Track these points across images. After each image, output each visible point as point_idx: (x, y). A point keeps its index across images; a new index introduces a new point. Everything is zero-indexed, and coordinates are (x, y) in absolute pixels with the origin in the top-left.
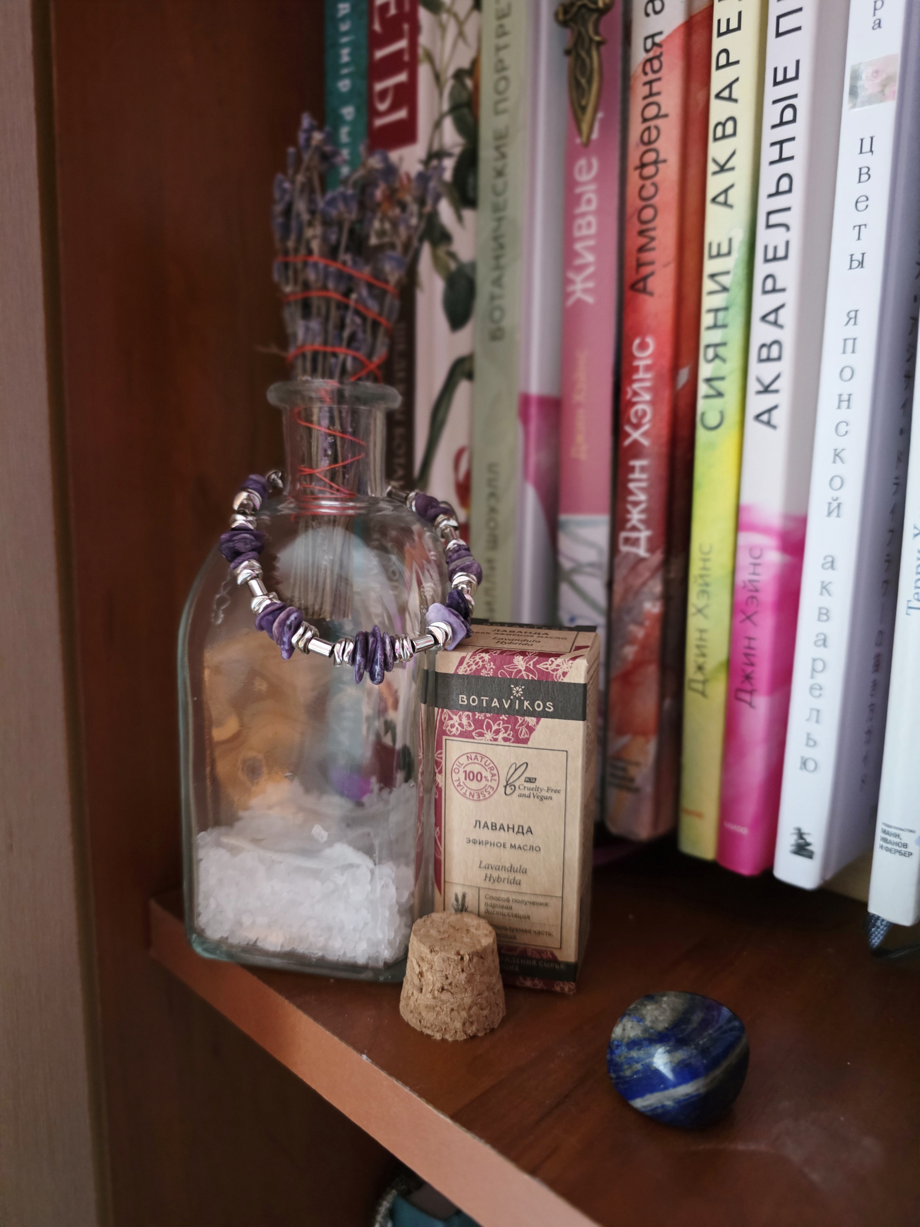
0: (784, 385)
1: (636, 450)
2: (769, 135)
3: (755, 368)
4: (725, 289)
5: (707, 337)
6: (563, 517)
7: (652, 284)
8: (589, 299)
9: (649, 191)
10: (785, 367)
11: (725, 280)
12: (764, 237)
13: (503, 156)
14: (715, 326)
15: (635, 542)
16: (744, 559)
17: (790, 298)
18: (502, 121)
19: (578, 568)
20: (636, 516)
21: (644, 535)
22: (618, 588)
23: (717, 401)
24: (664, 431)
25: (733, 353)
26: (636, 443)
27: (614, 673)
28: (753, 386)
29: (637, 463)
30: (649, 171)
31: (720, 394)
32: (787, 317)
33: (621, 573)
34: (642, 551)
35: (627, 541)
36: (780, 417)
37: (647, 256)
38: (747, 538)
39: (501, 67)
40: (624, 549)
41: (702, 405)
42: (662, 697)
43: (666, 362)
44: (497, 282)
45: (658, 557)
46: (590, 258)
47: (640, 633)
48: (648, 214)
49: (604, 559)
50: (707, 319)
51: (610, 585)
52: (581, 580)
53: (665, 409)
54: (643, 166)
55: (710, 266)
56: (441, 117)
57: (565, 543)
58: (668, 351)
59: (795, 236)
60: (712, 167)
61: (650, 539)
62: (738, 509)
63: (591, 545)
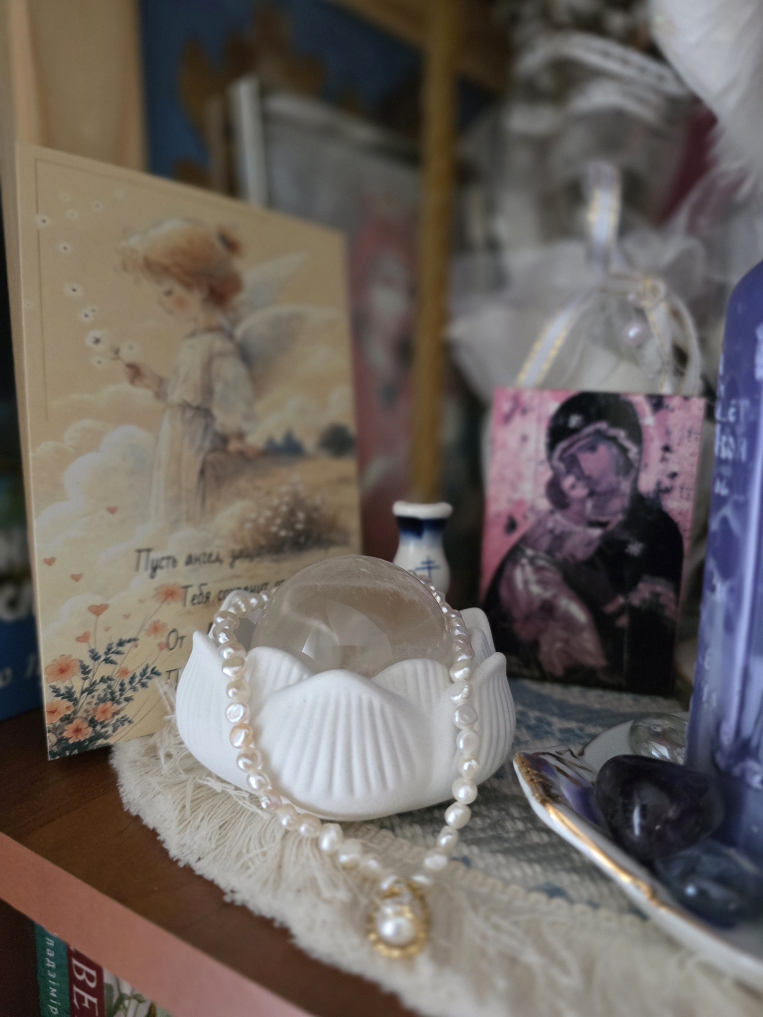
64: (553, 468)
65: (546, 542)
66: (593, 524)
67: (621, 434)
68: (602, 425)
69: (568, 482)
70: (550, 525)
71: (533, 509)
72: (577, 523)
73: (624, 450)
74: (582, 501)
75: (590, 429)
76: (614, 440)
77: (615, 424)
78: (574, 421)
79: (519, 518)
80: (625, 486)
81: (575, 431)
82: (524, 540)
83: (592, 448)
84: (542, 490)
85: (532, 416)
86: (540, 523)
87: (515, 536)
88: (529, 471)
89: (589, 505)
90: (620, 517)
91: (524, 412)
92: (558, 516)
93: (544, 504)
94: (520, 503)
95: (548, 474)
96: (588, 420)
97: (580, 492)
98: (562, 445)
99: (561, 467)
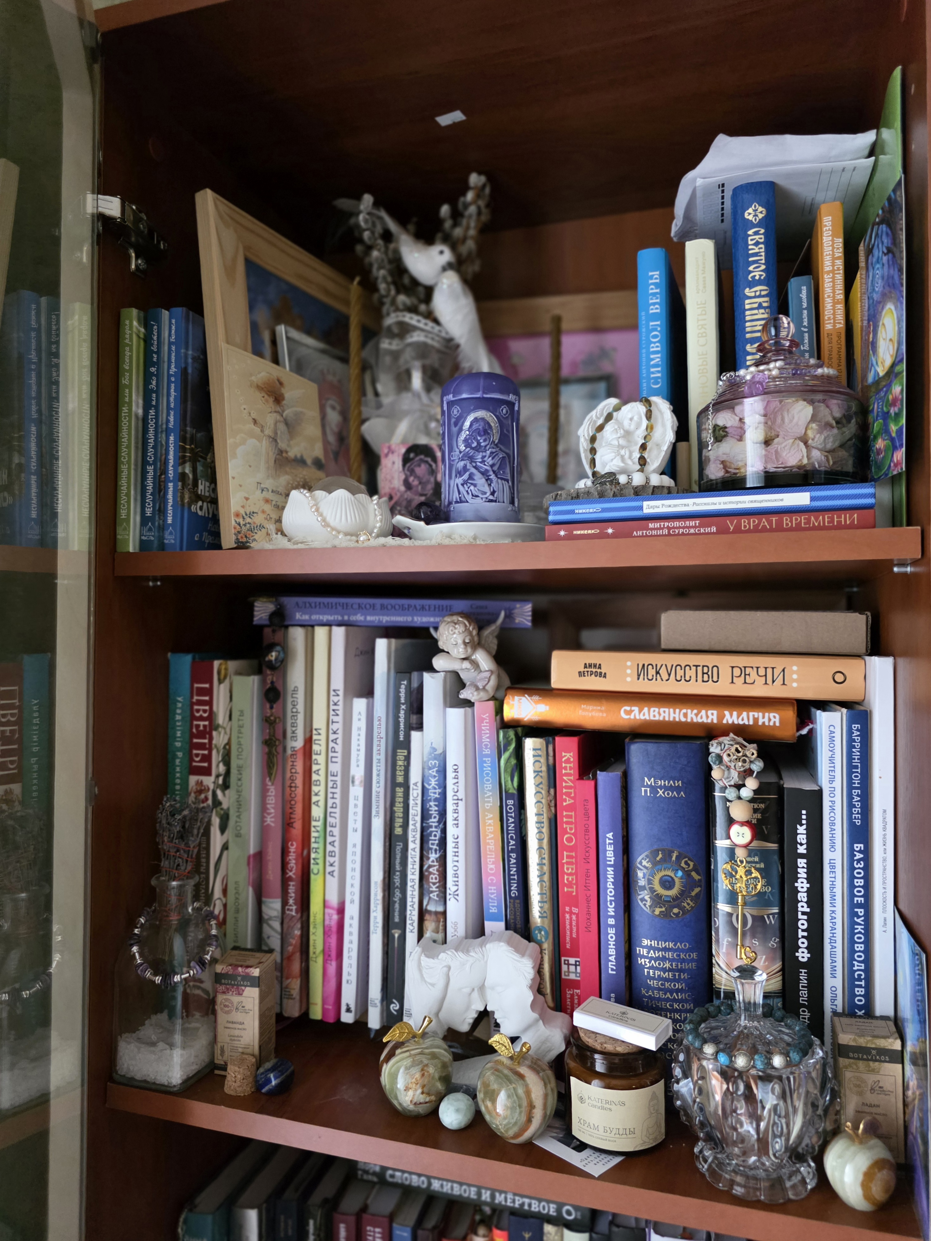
0: (336, 864)
1: (290, 879)
2: (330, 790)
3: (328, 858)
4: (318, 831)
5: (313, 845)
6: (264, 899)
7: (295, 825)
8: (273, 825)
9: (293, 795)
10: (337, 859)
11: (318, 829)
12: (329, 819)
13: (241, 774)
14: (315, 842)
15: (291, 910)
16: (327, 917)
17: (337, 839)
18: (241, 762)
19: (270, 918)
20: (291, 901)
21: (294, 908)
22: (285, 926)
23: (316, 866)
24: (300, 873)
25: (321, 851)
26: (290, 877)
27: (285, 956)
28: (327, 864)
29: (291, 883)
30: (293, 789)
31: (317, 864)
32: (336, 844)
33: (286, 921)
34: (294, 913)
35: (288, 910)
36: (336, 874)
37: (293, 816)
38: (327, 911)
39: (239, 744)
40: (287, 912)
41: (312, 866)
42: (301, 962)
43: (300, 851)
44: (238, 817)
45: (299, 915)
46: (272, 811)
47: (294, 942)
48: (293, 802)
49: (280, 915)
50: (313, 840)
51: (282, 924)
52: (271, 922)
53: (300, 866)
54: (291, 787)
55: (313, 823)
56: (219, 762)
57: (264, 909)
58: (300, 846)
59: (338, 821)
60: (313, 793)
61: (296, 910)
62: (325, 901)
63: (275, 910)
64: (406, 474)
65: (404, 503)
66: (422, 495)
67: (429, 460)
68: (422, 457)
69: (411, 479)
70: (406, 496)
71: (398, 490)
72: (416, 495)
73: (431, 466)
74: (417, 486)
75: (418, 458)
76: (427, 462)
77: (426, 456)
78: (412, 455)
79: (393, 495)
80: (432, 479)
81: (413, 459)
82: (396, 503)
83: (419, 466)
84: (402, 482)
85: (396, 454)
86: (402, 496)
87: (393, 502)
88: (396, 475)
89: (420, 487)
90: (431, 492)
91: (393, 452)
92: (409, 493)
93: (403, 488)
94: (394, 489)
95: (403, 477)
96: (417, 455)
97: (416, 483)
98: (408, 465)
99: (408, 473)
